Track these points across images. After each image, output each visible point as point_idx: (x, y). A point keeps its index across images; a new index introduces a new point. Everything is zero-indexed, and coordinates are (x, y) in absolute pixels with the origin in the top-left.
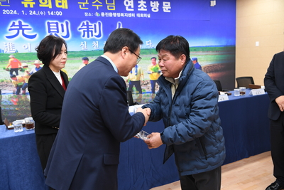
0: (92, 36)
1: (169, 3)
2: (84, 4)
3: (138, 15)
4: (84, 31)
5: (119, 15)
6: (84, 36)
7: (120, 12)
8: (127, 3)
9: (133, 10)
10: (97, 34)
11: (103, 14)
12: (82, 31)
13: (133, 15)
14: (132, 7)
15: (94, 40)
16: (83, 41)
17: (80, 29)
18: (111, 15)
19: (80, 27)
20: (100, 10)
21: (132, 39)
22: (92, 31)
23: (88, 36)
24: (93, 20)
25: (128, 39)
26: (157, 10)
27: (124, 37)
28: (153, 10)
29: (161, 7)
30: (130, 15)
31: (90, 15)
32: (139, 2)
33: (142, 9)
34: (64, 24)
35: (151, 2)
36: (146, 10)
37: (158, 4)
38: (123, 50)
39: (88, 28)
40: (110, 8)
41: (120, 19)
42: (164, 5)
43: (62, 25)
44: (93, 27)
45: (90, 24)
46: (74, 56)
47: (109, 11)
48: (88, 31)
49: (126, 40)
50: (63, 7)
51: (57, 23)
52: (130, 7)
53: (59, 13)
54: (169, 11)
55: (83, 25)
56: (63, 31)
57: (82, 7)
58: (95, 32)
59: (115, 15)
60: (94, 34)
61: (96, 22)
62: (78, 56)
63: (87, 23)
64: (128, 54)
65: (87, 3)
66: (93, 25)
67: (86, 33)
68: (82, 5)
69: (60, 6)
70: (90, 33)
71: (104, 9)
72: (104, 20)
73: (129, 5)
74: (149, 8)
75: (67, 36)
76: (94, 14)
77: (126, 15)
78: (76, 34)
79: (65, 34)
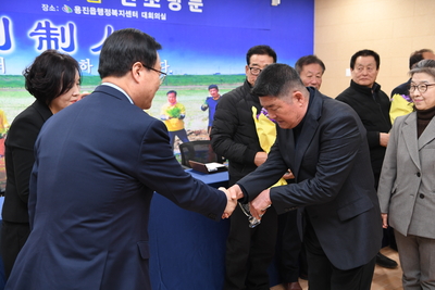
0: (57, 47)
3: (145, 15)
4: (41, 39)
5: (108, 12)
7: (112, 7)
9: (134, 5)
10: (67, 44)
12: (36, 38)
13: (135, 14)
17: (32, 34)
18: (93, 11)
19: (32, 30)
20: (72, 3)
22: (56, 40)
24: (60, 18)
26: (179, 8)
28: (170, 6)
29: (185, 2)
30: (129, 14)
31: (52, 8)
33: (152, 5)
36: (158, 6)
38: (135, 69)
39: (48, 34)
41: (112, 20)
44: (59, 32)
45: (52, 26)
47: (91, 5)
48: (49, 40)
54: (200, 11)
55: (40, 27)
58: (63, 41)
59: (101, 12)
60: (60, 44)
61: (64, 23)
63: (47, 24)
64: (143, 73)
66: (59, 28)
67: (45, 42)
72: (80, 19)
74: (164, 3)
75: (7, 46)
76: (60, 9)
77: (122, 13)
78: (25, 44)
79: (2, 42)
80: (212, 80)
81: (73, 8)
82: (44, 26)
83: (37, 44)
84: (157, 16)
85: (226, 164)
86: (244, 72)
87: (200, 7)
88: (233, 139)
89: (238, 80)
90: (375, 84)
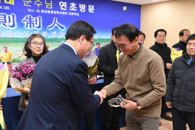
0: (34, 27)
1: (93, 6)
2: (27, 2)
3: (70, 14)
4: (27, 23)
5: (55, 12)
6: (27, 27)
7: (56, 10)
8: (62, 4)
9: (66, 9)
10: (38, 25)
11: (42, 11)
12: (25, 23)
13: (66, 13)
14: (66, 7)
15: (35, 30)
16: (26, 30)
17: (24, 21)
18: (49, 12)
19: (24, 19)
20: (40, 9)
21: (88, 29)
22: (33, 24)
23: (30, 27)
24: (35, 15)
25: (85, 29)
26: (84, 11)
27: (82, 28)
28: (81, 10)
29: (87, 8)
30: (63, 13)
31: (32, 11)
32: (71, 4)
33: (73, 9)
34: (11, 17)
35: (80, 5)
36: (76, 10)
37: (85, 6)
38: (81, 38)
39: (30, 21)
40: (48, 7)
41: (56, 15)
42: (89, 7)
43: (9, 17)
44: (35, 20)
45: (32, 18)
46: (19, 42)
47: (48, 9)
49: (84, 30)
50: (10, 3)
51: (5, 16)
52: (64, 7)
53: (7, 8)
54: (93, 12)
55: (27, 18)
56: (10, 22)
57: (26, 4)
58: (36, 24)
61: (37, 17)
62: (21, 42)
63: (30, 17)
64: (85, 41)
65: (30, 2)
66: (35, 18)
67: (29, 24)
68: (26, 3)
69: (8, 3)
70: (32, 24)
71: (43, 7)
72: (44, 15)
73: (63, 5)
74: (78, 9)
75: (13, 26)
76: (35, 11)
77: (61, 13)
78: (21, 25)
79: (11, 24)
80: (97, 41)
81: (41, 11)
82: (28, 18)
83: (26, 25)
84: (75, 14)
85: (103, 76)
86: (111, 38)
87: (93, 11)
88: (106, 65)
89: (109, 41)
90: (165, 43)
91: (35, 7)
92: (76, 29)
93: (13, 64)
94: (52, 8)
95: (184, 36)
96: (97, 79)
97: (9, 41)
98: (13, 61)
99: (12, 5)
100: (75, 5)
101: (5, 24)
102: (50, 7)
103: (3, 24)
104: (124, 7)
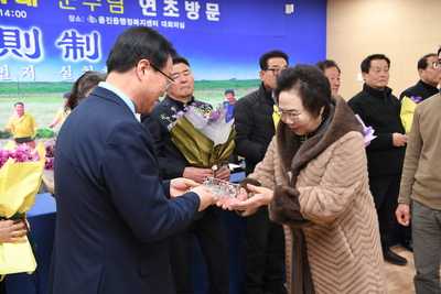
0: (82, 56)
1: (217, 6)
3: (164, 24)
4: (68, 48)
5: (130, 22)
6: (67, 56)
7: (133, 17)
8: (145, 2)
9: (155, 14)
10: (92, 53)
11: (102, 20)
12: (63, 47)
13: (156, 23)
14: (154, 9)
15: (85, 63)
16: (66, 64)
17: (60, 43)
18: (116, 21)
19: (60, 40)
20: (97, 14)
21: (156, 46)
22: (82, 49)
23: (75, 57)
24: (85, 28)
26: (197, 17)
28: (189, 15)
29: (202, 11)
30: (150, 23)
31: (78, 19)
32: (165, 2)
33: (171, 14)
34: (31, 33)
35: (187, 3)
36: (177, 15)
37: (198, 7)
38: (140, 65)
39: (75, 43)
40: (114, 9)
42: (208, 8)
43: (27, 36)
44: (84, 41)
45: (78, 35)
46: (49, 91)
47: (114, 15)
48: (75, 48)
49: (145, 47)
50: (28, 2)
51: (17, 32)
52: (149, 10)
53: (22, 14)
54: (217, 19)
55: (67, 36)
56: (28, 45)
57: (64, 4)
58: (88, 49)
59: (123, 21)
60: (86, 53)
61: (89, 32)
62: (56, 91)
63: (74, 33)
64: (149, 72)
66: (84, 37)
67: (71, 51)
68: (64, 2)
69: (24, 2)
70: (78, 51)
71: (104, 10)
72: (104, 29)
73: (148, 5)
74: (183, 12)
75: (37, 55)
76: (85, 19)
77: (143, 23)
78: (53, 53)
79: (32, 51)
80: (228, 85)
81: (97, 19)
82: (70, 35)
83: (64, 53)
84: (176, 24)
85: (243, 165)
87: (216, 16)
88: (250, 139)
89: (254, 85)
90: (386, 87)
91: (85, 12)
92: (128, 46)
93: (36, 141)
94: (122, 12)
95: (428, 69)
96: (232, 172)
97: (27, 91)
98: (38, 135)
99: (32, 7)
100: (176, 3)
101: (18, 51)
102: (119, 9)
103: (14, 51)
104: (287, 6)
